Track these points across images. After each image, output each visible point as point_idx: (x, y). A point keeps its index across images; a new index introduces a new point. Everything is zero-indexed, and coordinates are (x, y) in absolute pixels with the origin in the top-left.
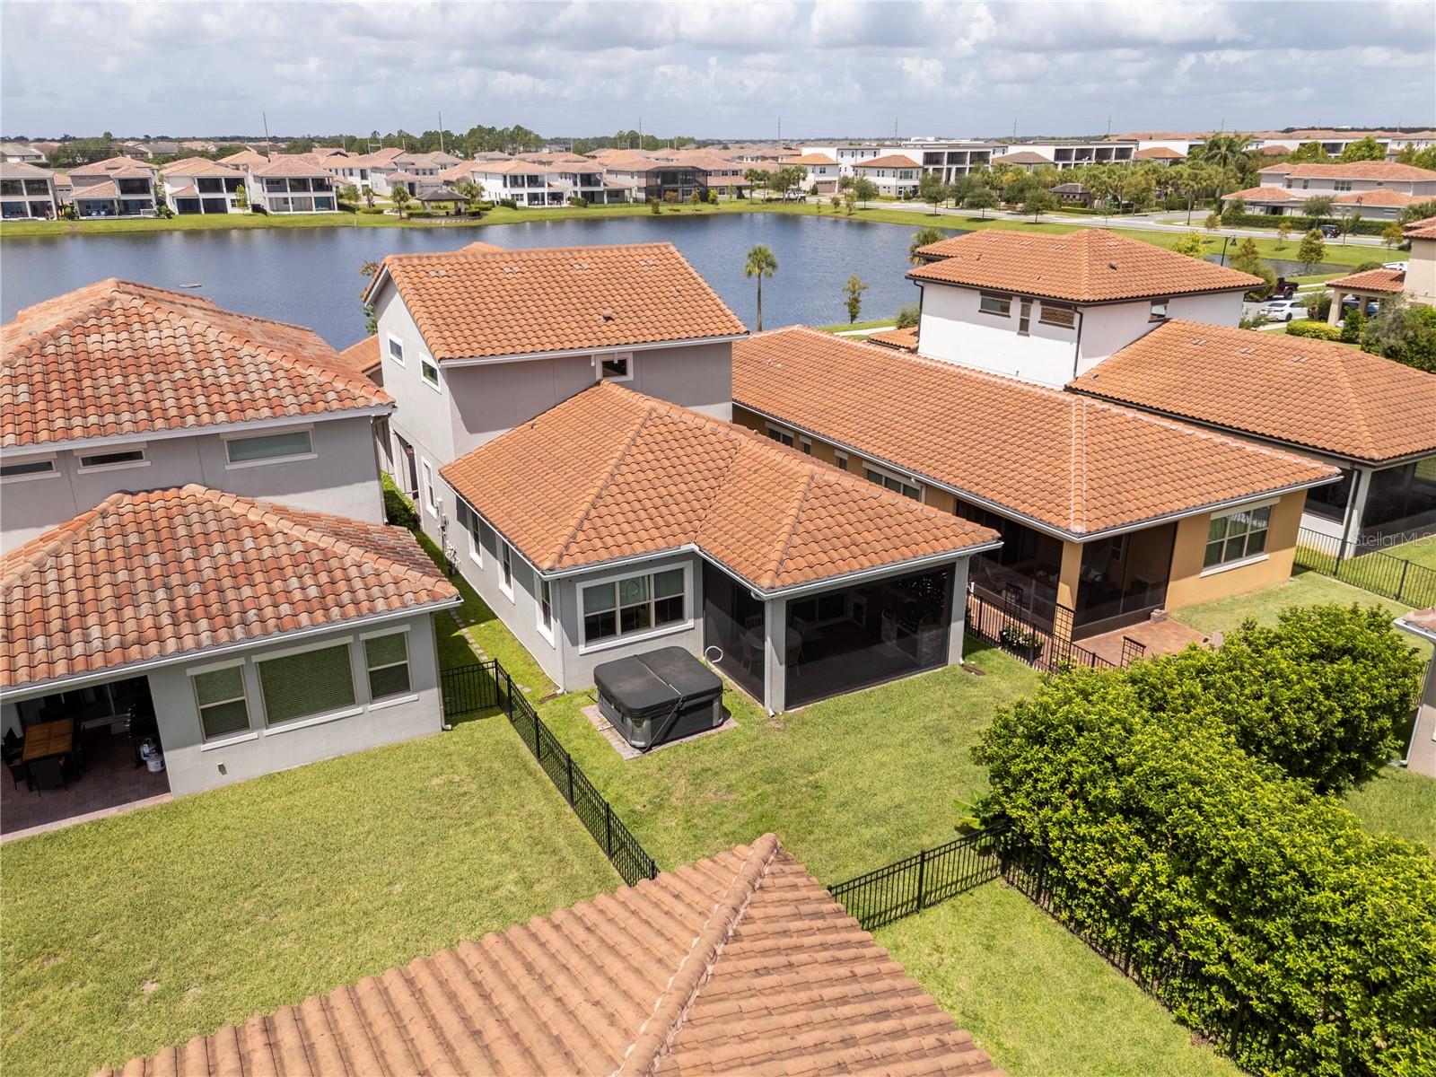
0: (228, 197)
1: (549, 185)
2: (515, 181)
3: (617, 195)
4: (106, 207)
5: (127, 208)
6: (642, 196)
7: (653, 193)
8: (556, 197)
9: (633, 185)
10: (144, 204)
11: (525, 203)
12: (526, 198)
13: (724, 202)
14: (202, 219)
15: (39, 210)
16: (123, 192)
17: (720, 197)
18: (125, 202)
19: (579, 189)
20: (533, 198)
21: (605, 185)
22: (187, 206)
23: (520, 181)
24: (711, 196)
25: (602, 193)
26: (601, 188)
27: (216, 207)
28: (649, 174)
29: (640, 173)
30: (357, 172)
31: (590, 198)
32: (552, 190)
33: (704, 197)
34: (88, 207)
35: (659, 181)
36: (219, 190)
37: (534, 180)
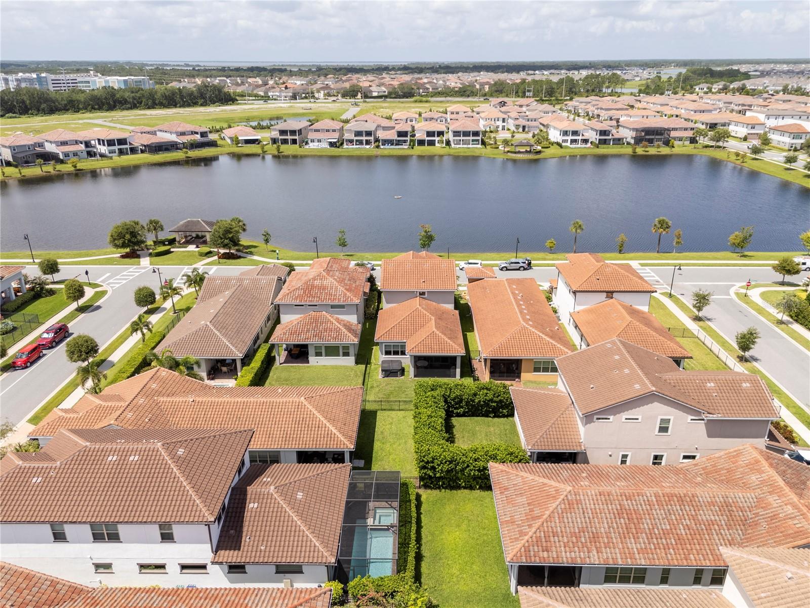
0: (437, 139)
1: (583, 135)
2: (565, 133)
3: (618, 141)
4: (391, 142)
5: (398, 143)
6: (632, 141)
7: (638, 141)
8: (585, 141)
9: (628, 135)
10: (405, 141)
11: (568, 144)
12: (569, 141)
13: (679, 146)
14: (426, 150)
15: (368, 142)
16: (398, 136)
17: (676, 143)
18: (399, 140)
19: (598, 137)
20: (573, 141)
21: (613, 135)
22: (421, 143)
23: (568, 133)
24: (671, 144)
25: (610, 139)
26: (610, 137)
27: (432, 143)
28: (637, 130)
29: (634, 129)
30: (501, 120)
31: (604, 142)
32: (584, 138)
33: (667, 143)
34: (385, 142)
35: (643, 134)
36: (434, 136)
37: (575, 133)
